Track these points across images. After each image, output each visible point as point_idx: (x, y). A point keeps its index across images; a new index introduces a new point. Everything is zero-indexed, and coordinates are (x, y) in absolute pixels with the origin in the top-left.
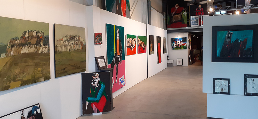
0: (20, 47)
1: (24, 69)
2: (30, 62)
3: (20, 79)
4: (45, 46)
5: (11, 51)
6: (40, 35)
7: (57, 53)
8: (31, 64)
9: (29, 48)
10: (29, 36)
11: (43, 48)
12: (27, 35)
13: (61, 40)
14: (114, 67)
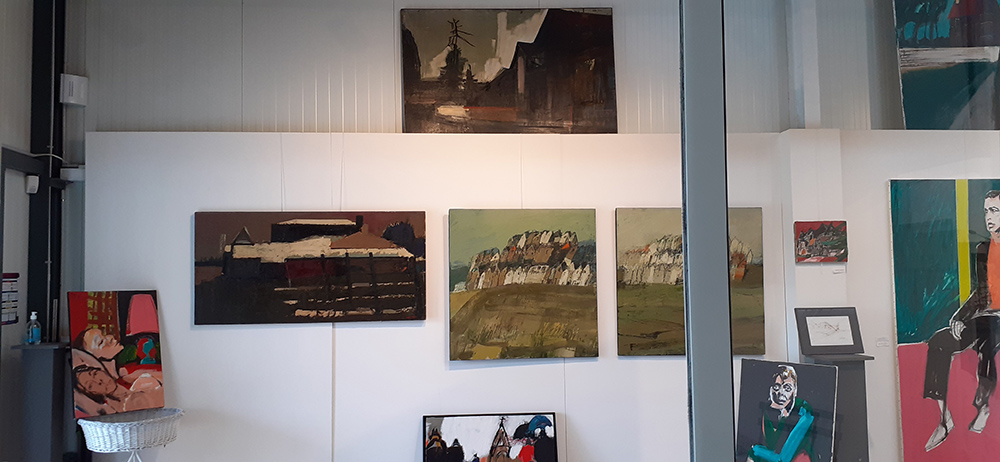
0: (501, 269)
1: (512, 319)
2: (530, 306)
3: (499, 341)
4: (580, 269)
5: (479, 279)
6: (562, 240)
7: (624, 288)
8: (528, 310)
9: (526, 272)
10: (527, 246)
11: (571, 274)
12: (521, 243)
13: (640, 252)
14: (953, 358)
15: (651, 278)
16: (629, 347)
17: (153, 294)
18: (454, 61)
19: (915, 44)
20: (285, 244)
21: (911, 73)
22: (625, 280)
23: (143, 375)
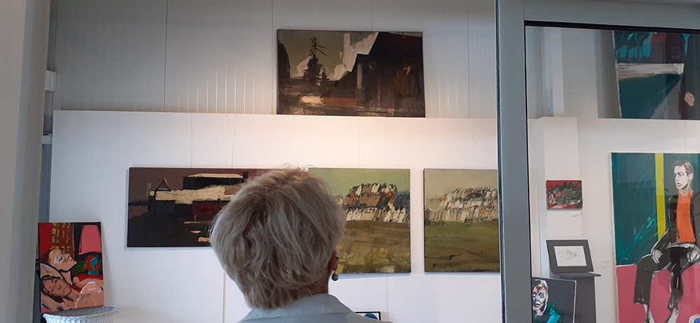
1: (351, 245)
2: (364, 236)
3: (342, 261)
4: (399, 211)
6: (387, 191)
7: (429, 224)
8: (362, 239)
9: (362, 212)
10: (362, 194)
11: (392, 214)
12: (359, 192)
13: (441, 200)
14: (653, 276)
15: (447, 217)
16: (432, 265)
17: (98, 225)
18: (314, 66)
19: (627, 60)
20: (192, 191)
21: (625, 80)
22: (430, 219)
23: (90, 283)
